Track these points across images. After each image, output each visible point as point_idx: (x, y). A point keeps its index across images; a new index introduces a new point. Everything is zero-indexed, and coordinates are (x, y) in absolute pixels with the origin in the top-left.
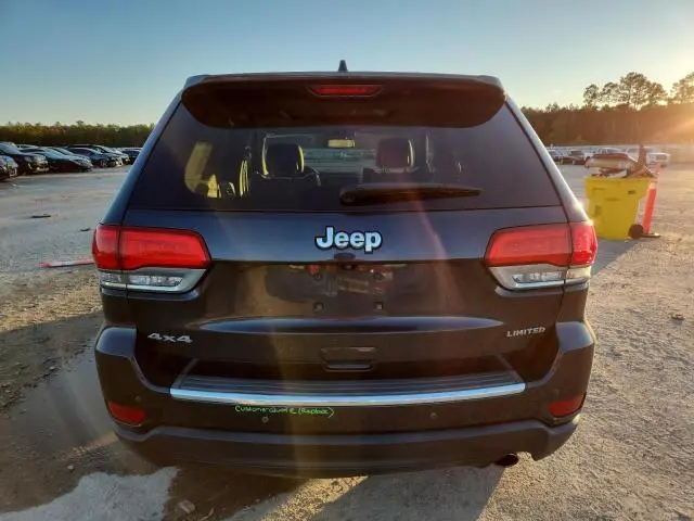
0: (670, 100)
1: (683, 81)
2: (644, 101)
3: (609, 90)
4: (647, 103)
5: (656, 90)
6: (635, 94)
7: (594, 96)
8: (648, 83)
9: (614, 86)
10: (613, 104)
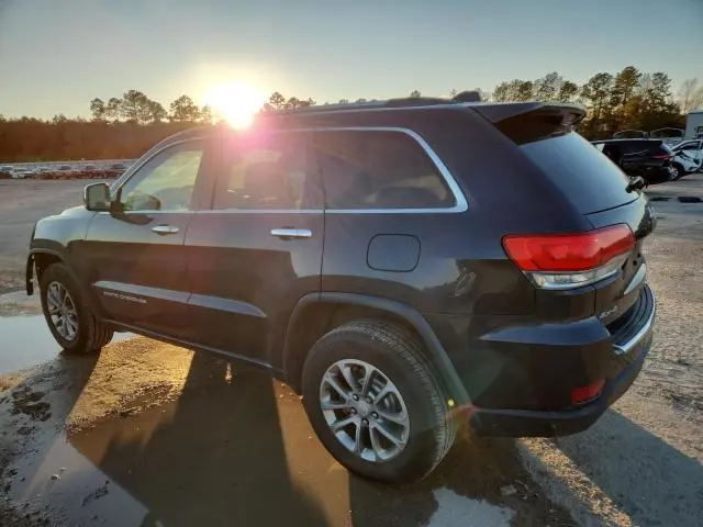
0: (170, 118)
1: (177, 102)
2: (150, 118)
3: (115, 106)
4: (153, 120)
5: (156, 108)
6: (140, 111)
7: (102, 110)
8: (149, 102)
9: (118, 102)
10: (123, 120)
